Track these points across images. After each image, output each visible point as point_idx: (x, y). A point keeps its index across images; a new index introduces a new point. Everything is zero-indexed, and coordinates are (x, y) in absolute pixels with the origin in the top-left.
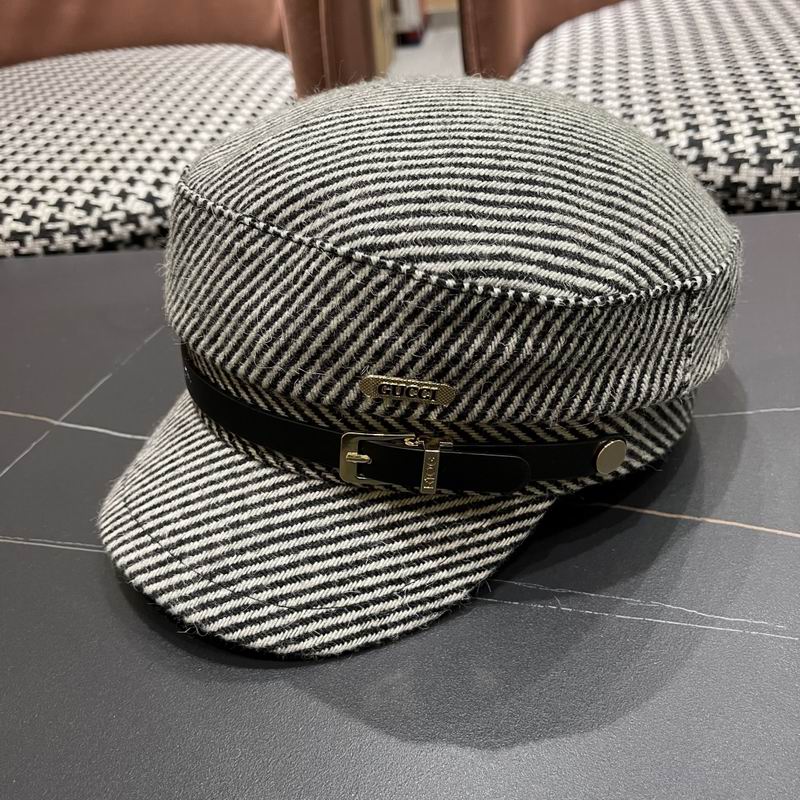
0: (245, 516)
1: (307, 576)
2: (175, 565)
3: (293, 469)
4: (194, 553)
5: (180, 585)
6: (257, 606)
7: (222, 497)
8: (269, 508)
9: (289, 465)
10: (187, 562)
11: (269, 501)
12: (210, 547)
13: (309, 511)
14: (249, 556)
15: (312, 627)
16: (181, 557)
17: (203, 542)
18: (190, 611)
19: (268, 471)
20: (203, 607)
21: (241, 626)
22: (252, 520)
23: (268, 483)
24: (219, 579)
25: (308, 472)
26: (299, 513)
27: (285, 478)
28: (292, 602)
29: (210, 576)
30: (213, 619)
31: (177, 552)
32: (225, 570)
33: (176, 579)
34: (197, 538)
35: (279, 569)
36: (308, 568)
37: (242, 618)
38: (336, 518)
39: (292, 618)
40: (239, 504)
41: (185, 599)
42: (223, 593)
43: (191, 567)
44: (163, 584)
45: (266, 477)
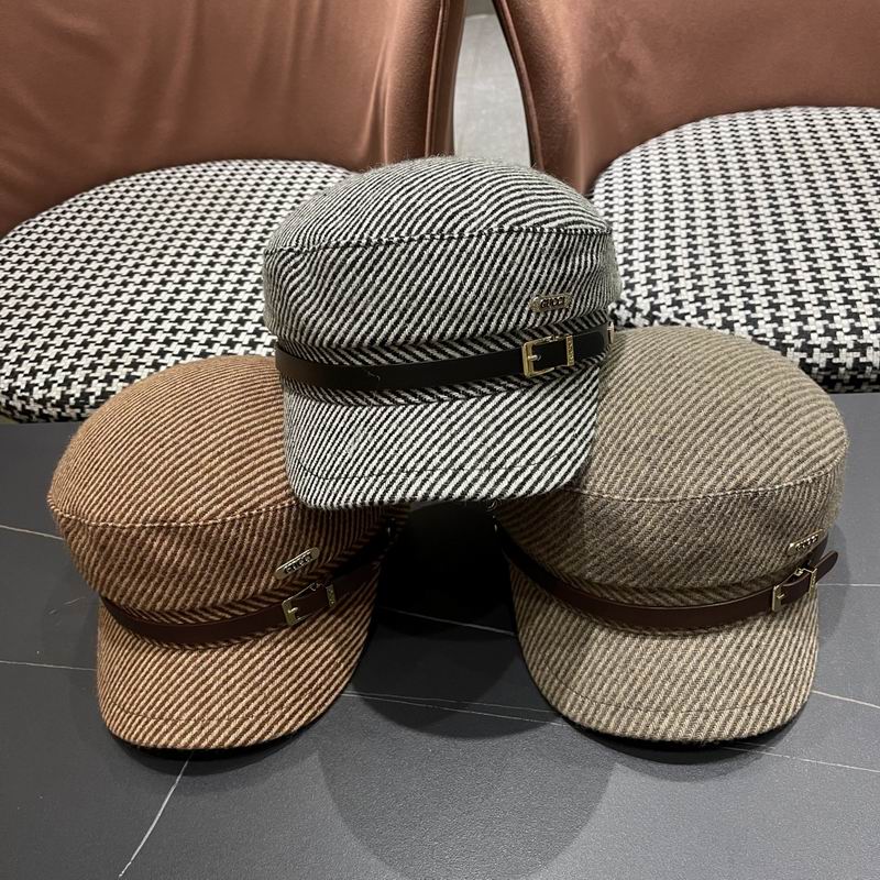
0: (480, 428)
1: (534, 443)
2: (462, 473)
3: (488, 391)
4: (467, 461)
5: (475, 480)
6: (524, 469)
7: (456, 427)
8: (489, 418)
9: (485, 390)
10: (468, 467)
11: (486, 415)
12: (474, 453)
13: (512, 409)
14: (499, 447)
15: (553, 469)
16: (461, 467)
17: (468, 453)
18: (492, 491)
19: (472, 400)
20: (497, 484)
21: (523, 484)
22: (485, 428)
23: (478, 406)
24: (494, 466)
25: (498, 388)
26: (507, 413)
27: (485, 399)
28: (538, 460)
29: (487, 467)
30: (507, 487)
31: (456, 466)
32: (493, 460)
33: (469, 479)
34: (462, 453)
35: (520, 445)
36: (532, 439)
37: (520, 479)
38: (527, 407)
39: (542, 468)
40: (470, 425)
41: (483, 486)
42: (501, 472)
43: (473, 468)
44: (464, 485)
45: (473, 404)
